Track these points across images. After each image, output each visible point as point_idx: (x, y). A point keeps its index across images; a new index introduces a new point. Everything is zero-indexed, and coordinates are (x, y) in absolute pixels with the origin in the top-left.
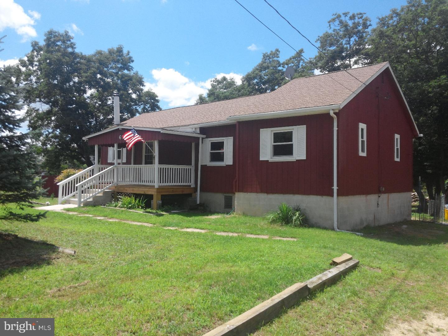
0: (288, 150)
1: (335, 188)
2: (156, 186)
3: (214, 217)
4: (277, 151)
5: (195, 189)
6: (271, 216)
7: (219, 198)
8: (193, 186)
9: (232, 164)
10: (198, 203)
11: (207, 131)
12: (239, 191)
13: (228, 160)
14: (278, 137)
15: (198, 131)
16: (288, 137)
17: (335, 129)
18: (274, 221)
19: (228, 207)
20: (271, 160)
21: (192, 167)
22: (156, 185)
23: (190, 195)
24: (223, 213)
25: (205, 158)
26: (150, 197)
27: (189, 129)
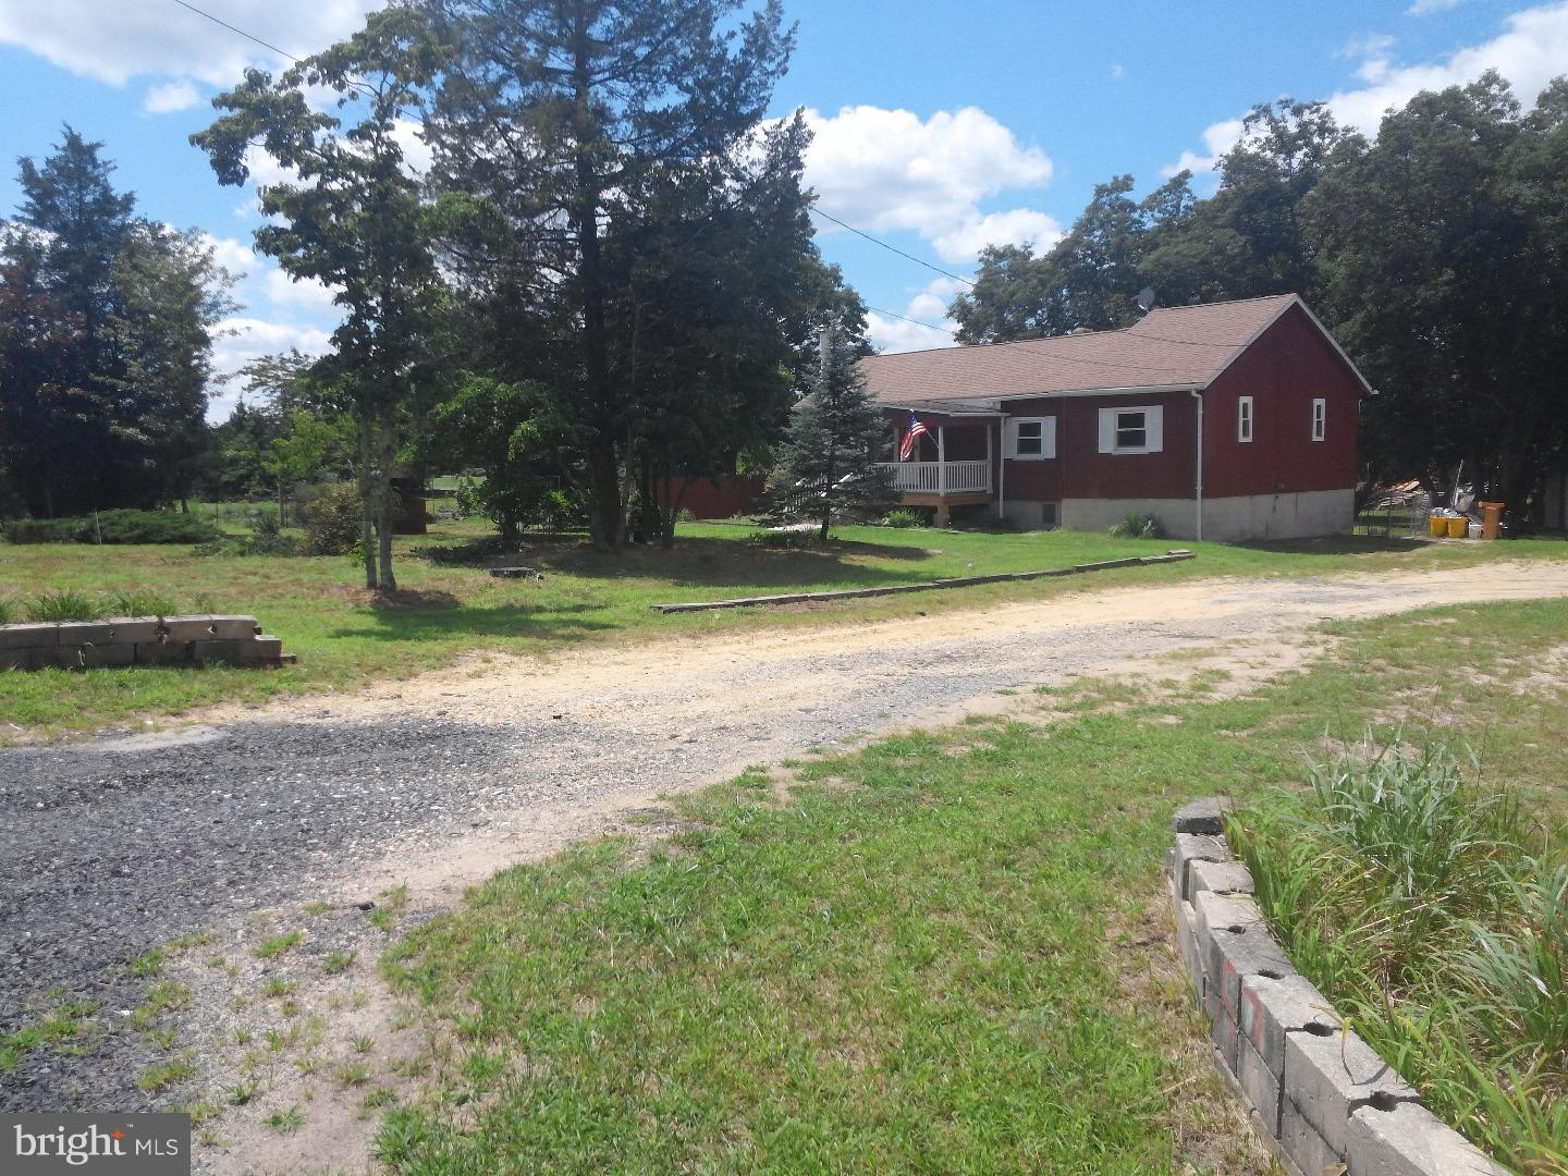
0: (1139, 439)
1: (1199, 488)
2: (942, 494)
3: (1032, 534)
4: (1123, 440)
5: (995, 496)
6: (1114, 528)
7: (1035, 509)
8: (990, 490)
9: (1054, 456)
10: (1001, 516)
11: (1012, 407)
12: (1068, 497)
13: (1049, 450)
14: (1124, 421)
15: (999, 406)
16: (1138, 420)
17: (1200, 412)
18: (1118, 534)
19: (1049, 521)
20: (1114, 453)
21: (988, 463)
22: (942, 490)
23: (986, 506)
24: (1042, 529)
25: (1010, 450)
26: (934, 509)
27: (982, 403)
